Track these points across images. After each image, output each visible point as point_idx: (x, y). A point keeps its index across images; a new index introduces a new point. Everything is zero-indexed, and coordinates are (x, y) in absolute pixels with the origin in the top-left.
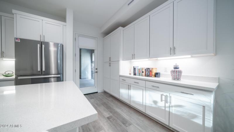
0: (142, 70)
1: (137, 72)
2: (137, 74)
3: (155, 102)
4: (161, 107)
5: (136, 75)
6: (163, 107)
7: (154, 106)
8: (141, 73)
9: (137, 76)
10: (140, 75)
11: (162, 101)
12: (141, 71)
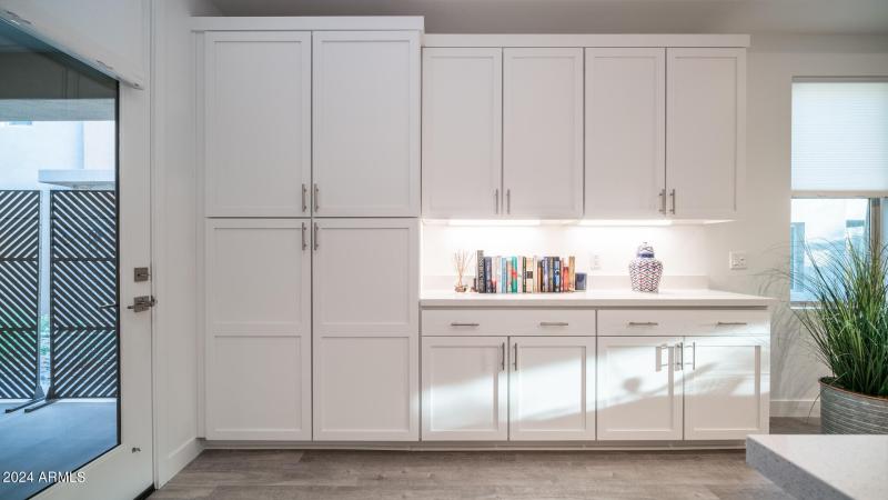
0: (524, 267)
1: (497, 275)
2: (499, 286)
3: (632, 385)
4: (656, 391)
5: (493, 290)
6: (662, 389)
7: (628, 398)
8: (520, 280)
9: (499, 297)
10: (514, 291)
11: (659, 368)
12: (520, 272)
